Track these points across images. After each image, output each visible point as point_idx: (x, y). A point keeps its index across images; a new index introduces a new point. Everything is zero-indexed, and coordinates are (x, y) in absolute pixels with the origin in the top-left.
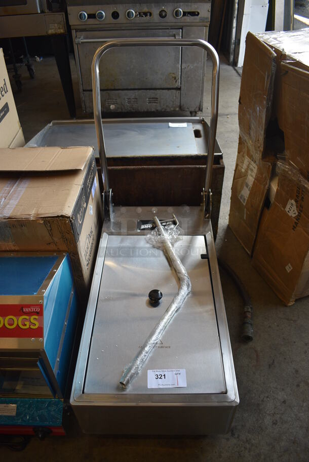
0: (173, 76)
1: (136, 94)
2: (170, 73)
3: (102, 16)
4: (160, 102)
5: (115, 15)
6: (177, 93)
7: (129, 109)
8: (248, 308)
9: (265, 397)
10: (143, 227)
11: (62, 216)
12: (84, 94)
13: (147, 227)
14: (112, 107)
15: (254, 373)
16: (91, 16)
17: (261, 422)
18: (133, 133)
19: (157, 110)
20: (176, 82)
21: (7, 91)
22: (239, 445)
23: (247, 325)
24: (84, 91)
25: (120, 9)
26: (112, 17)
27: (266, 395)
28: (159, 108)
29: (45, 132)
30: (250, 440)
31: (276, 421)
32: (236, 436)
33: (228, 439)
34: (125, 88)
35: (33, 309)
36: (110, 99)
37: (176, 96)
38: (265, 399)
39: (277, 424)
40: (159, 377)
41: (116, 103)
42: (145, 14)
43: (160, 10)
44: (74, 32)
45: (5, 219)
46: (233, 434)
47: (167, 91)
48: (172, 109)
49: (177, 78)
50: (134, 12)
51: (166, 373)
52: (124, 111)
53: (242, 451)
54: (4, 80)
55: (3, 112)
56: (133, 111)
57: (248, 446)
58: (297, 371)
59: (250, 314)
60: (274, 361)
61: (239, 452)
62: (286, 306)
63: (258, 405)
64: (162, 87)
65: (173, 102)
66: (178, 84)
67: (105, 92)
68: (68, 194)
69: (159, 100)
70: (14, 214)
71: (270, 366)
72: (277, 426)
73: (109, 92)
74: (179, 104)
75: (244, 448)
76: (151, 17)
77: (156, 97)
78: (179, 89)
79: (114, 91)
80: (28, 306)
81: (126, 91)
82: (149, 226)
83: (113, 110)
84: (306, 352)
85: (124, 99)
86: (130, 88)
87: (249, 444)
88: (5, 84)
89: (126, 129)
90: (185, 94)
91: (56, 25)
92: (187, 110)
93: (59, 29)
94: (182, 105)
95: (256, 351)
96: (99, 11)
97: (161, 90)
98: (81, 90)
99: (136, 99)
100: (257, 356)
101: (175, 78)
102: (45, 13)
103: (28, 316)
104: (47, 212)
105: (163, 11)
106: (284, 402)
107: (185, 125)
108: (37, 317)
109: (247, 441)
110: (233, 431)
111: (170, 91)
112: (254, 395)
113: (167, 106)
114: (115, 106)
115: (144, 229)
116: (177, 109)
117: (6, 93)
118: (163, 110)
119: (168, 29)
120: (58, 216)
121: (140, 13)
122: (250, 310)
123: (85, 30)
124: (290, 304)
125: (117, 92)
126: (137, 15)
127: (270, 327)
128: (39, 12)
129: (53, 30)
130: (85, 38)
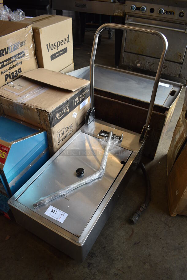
0: (180, 54)
1: (154, 60)
2: (178, 53)
3: (144, 10)
4: (167, 69)
5: (152, 10)
6: (180, 66)
7: (148, 69)
8: (143, 206)
9: (120, 258)
10: (102, 134)
11: (45, 111)
12: (124, 53)
13: (104, 135)
14: (138, 65)
15: (123, 242)
16: (138, 9)
17: (108, 269)
18: (134, 82)
19: (165, 74)
20: (181, 59)
21: (69, 41)
22: (88, 274)
23: (136, 214)
24: (125, 51)
25: (156, 7)
26: (150, 11)
27: (122, 258)
28: (166, 73)
29: (87, 69)
30: (96, 275)
31: (117, 275)
32: (90, 268)
33: (84, 267)
34: (148, 55)
35: (5, 149)
36: (138, 60)
37: (178, 68)
38: (120, 259)
39: (116, 276)
40: (53, 211)
41: (142, 63)
42: (170, 13)
43: (180, 12)
44: (127, 16)
45: (22, 103)
46: (89, 267)
47: (173, 63)
48: (174, 75)
49: (182, 57)
50: (163, 10)
51: (58, 211)
52: (145, 69)
53: (87, 278)
54: (69, 35)
55: (62, 52)
56: (150, 70)
57: (92, 277)
58: (150, 255)
59: (143, 209)
60: (140, 242)
61: (85, 277)
62: (170, 216)
63: (113, 260)
64: (171, 60)
65: (176, 71)
66: (181, 61)
67: (136, 55)
68: (57, 101)
69: (167, 67)
70: (27, 103)
71: (135, 244)
72: (116, 277)
73: (138, 55)
74: (179, 73)
75: (90, 277)
76: (174, 15)
77: (166, 65)
78: (181, 64)
79: (141, 56)
80: (4, 147)
81: (149, 58)
82: (106, 135)
83: (139, 67)
84: (164, 248)
85: (146, 62)
86: (151, 56)
87: (94, 277)
88: (69, 37)
89: (131, 79)
90: (185, 68)
91: (119, 11)
92: (183, 78)
93: (121, 13)
94: (181, 74)
95: (133, 232)
96: (144, 7)
97: (170, 62)
98: (123, 51)
99: (154, 64)
100: (132, 234)
101: (181, 56)
102: (116, 2)
103: (2, 151)
104: (41, 107)
105: (182, 13)
106: (130, 267)
107: (168, 86)
108: (5, 153)
109: (94, 274)
110: (90, 265)
111: (175, 64)
112: (115, 254)
113: (171, 73)
114: (140, 65)
115: (102, 136)
116: (177, 76)
117: (67, 42)
118: (168, 75)
119: (184, 24)
120: (43, 110)
121: (167, 12)
122: (144, 207)
123: (133, 16)
124: (173, 216)
125: (143, 57)
126: (165, 12)
127: (151, 222)
128: (112, 2)
129: (116, 13)
130: (132, 21)
